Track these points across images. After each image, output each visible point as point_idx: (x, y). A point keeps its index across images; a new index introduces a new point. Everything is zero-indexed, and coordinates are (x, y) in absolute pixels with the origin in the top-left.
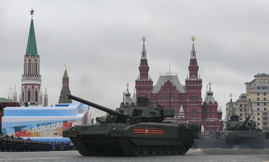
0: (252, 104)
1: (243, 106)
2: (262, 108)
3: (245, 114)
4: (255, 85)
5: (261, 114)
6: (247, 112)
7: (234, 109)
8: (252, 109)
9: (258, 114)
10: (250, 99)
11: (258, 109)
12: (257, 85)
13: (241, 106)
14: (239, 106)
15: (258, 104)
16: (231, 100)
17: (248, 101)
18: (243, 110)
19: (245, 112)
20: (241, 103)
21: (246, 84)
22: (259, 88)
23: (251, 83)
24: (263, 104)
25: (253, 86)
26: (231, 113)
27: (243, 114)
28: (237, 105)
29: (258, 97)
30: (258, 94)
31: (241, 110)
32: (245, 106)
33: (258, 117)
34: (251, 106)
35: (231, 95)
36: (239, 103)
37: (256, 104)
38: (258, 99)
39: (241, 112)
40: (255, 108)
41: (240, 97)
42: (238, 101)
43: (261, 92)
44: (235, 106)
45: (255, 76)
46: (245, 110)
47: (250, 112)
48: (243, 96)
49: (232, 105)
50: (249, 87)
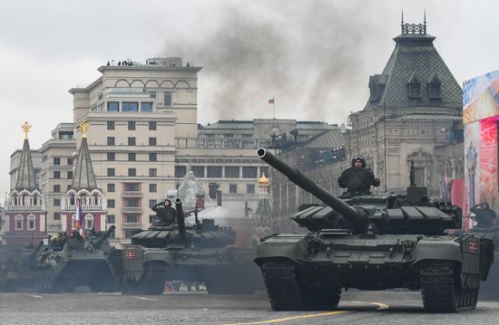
0: (93, 157)
1: (64, 162)
2: (122, 168)
3: (69, 187)
4: (101, 97)
5: (119, 187)
6: (77, 180)
7: (37, 171)
8: (90, 172)
9: (111, 188)
10: (84, 140)
11: (111, 172)
12: (107, 98)
13: (57, 161)
14: (51, 161)
15: (111, 156)
16: (26, 142)
17: (79, 146)
18: (64, 175)
19: (70, 182)
20: (57, 153)
21: (73, 91)
22: (112, 106)
23: (87, 91)
24: (126, 157)
25: (94, 101)
26: (26, 183)
27: (63, 188)
28: (45, 158)
29: (111, 133)
30: (111, 125)
31: (57, 175)
32: (70, 161)
33: (111, 196)
34: (89, 161)
35: (26, 128)
36: (50, 153)
37: (105, 157)
38: (111, 141)
39: (57, 182)
40: (100, 168)
41: (54, 134)
42: (48, 147)
43: (121, 119)
44: (37, 162)
45: (102, 70)
46: (70, 175)
47: (84, 182)
48: (64, 132)
49: (30, 158)
50: (82, 104)
